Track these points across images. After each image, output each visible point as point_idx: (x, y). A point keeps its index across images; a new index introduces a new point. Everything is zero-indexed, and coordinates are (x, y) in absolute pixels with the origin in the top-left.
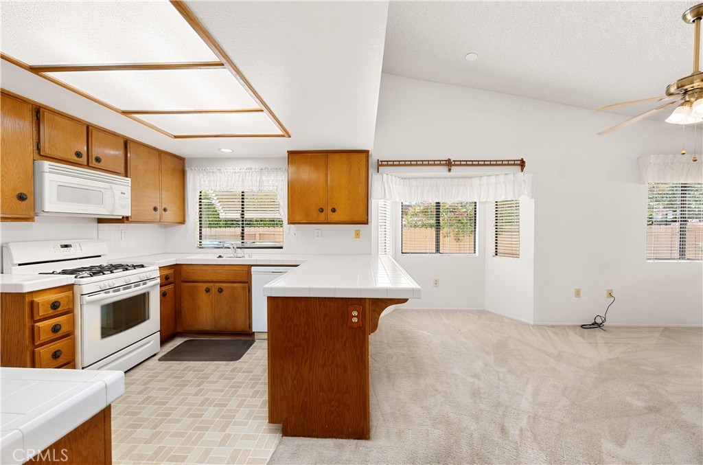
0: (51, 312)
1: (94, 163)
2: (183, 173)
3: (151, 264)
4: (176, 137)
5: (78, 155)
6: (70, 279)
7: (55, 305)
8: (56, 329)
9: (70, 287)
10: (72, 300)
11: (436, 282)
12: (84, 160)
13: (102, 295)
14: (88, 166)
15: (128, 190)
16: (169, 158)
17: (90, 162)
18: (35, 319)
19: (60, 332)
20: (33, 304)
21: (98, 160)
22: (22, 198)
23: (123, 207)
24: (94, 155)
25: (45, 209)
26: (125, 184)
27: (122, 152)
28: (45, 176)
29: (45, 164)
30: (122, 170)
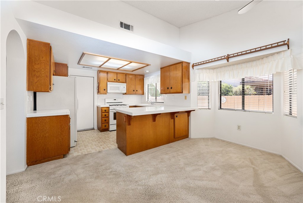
0: (105, 112)
1: (118, 81)
2: (143, 80)
3: (128, 105)
4: (132, 71)
5: (115, 80)
6: (109, 106)
7: (105, 111)
8: (105, 115)
9: (109, 108)
10: (109, 110)
11: (239, 127)
12: (116, 81)
13: (114, 110)
14: (117, 82)
15: (125, 86)
16: (138, 76)
17: (117, 81)
18: (102, 113)
19: (107, 116)
20: (102, 110)
21: (119, 80)
22: (105, 90)
23: (124, 90)
24: (118, 79)
25: (108, 92)
26: (125, 85)
27: (125, 77)
28: (108, 85)
29: (108, 83)
30: (125, 81)
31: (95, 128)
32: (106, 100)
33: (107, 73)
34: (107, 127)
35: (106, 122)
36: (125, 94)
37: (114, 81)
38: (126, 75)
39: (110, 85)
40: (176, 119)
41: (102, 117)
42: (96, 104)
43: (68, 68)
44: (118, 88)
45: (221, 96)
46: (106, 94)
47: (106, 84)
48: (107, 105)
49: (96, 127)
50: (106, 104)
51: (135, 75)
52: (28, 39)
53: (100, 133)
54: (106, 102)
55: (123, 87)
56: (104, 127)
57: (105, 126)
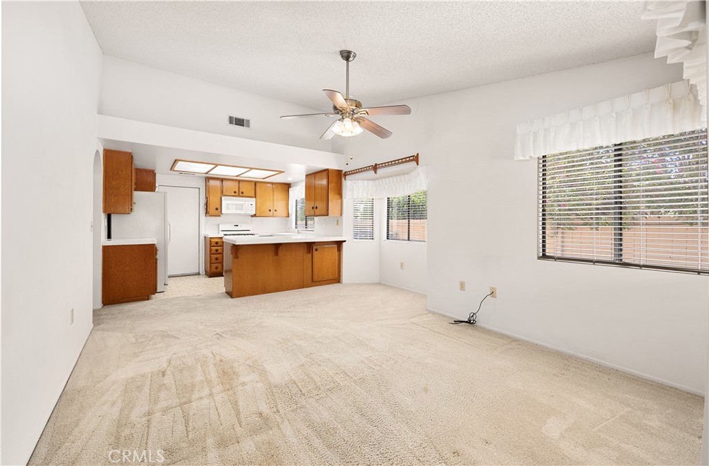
0: (215, 244)
1: (241, 195)
4: (263, 179)
5: (235, 192)
6: (222, 236)
7: (217, 243)
8: (217, 250)
9: (221, 238)
10: (223, 242)
11: (402, 265)
12: (237, 194)
14: (239, 196)
15: (254, 203)
17: (239, 194)
18: (211, 246)
19: (219, 251)
20: (210, 241)
21: (242, 193)
22: (217, 209)
23: (251, 210)
24: (241, 191)
25: (223, 212)
26: (253, 201)
27: (253, 188)
28: (223, 202)
29: (223, 198)
30: (253, 195)
31: (201, 273)
32: (220, 226)
33: (222, 180)
34: (219, 270)
35: (218, 261)
36: (255, 216)
37: (234, 194)
38: (255, 184)
39: (226, 201)
40: (315, 253)
41: (211, 254)
42: (203, 233)
43: (155, 176)
44: (241, 206)
45: (388, 221)
46: (219, 216)
47: (219, 200)
48: (221, 234)
49: (202, 271)
50: (221, 232)
51: (273, 183)
52: (104, 150)
53: (208, 279)
54: (221, 229)
55: (249, 205)
56: (214, 270)
57: (217, 268)
